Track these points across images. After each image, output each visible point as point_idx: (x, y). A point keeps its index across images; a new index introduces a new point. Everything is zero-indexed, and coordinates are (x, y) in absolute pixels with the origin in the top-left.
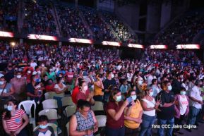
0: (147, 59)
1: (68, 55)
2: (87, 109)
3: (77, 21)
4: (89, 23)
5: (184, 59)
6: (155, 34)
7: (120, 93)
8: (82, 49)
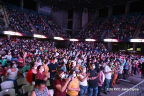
0: (74, 48)
1: (16, 45)
2: (43, 86)
3: (23, 20)
4: (32, 22)
5: (97, 48)
6: (79, 31)
7: (63, 72)
8: (27, 41)
